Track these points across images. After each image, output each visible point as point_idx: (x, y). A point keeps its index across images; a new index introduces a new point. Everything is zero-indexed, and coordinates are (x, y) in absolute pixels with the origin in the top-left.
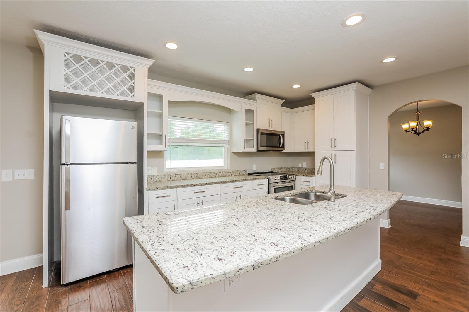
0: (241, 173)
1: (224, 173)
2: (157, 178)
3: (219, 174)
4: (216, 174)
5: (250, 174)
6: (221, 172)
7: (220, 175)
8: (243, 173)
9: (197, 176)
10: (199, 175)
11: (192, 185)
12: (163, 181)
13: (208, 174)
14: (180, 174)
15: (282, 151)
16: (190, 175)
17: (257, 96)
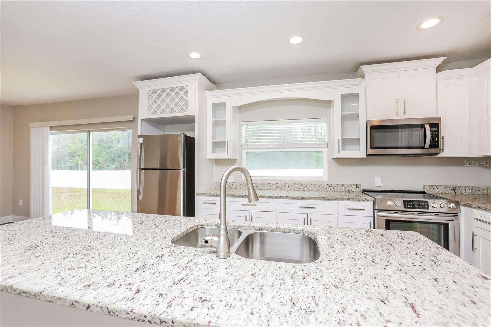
0: (347, 188)
1: (317, 187)
2: (232, 185)
3: (308, 186)
4: (304, 187)
5: (365, 191)
6: (312, 185)
7: (311, 188)
8: (354, 188)
9: (277, 187)
10: (280, 186)
11: (240, 195)
12: (238, 189)
13: (292, 186)
14: (257, 183)
15: (437, 154)
16: (268, 185)
17: (365, 69)
